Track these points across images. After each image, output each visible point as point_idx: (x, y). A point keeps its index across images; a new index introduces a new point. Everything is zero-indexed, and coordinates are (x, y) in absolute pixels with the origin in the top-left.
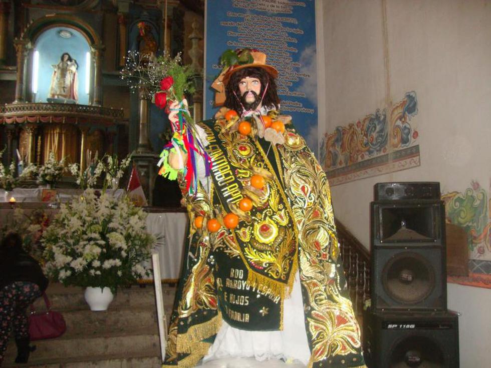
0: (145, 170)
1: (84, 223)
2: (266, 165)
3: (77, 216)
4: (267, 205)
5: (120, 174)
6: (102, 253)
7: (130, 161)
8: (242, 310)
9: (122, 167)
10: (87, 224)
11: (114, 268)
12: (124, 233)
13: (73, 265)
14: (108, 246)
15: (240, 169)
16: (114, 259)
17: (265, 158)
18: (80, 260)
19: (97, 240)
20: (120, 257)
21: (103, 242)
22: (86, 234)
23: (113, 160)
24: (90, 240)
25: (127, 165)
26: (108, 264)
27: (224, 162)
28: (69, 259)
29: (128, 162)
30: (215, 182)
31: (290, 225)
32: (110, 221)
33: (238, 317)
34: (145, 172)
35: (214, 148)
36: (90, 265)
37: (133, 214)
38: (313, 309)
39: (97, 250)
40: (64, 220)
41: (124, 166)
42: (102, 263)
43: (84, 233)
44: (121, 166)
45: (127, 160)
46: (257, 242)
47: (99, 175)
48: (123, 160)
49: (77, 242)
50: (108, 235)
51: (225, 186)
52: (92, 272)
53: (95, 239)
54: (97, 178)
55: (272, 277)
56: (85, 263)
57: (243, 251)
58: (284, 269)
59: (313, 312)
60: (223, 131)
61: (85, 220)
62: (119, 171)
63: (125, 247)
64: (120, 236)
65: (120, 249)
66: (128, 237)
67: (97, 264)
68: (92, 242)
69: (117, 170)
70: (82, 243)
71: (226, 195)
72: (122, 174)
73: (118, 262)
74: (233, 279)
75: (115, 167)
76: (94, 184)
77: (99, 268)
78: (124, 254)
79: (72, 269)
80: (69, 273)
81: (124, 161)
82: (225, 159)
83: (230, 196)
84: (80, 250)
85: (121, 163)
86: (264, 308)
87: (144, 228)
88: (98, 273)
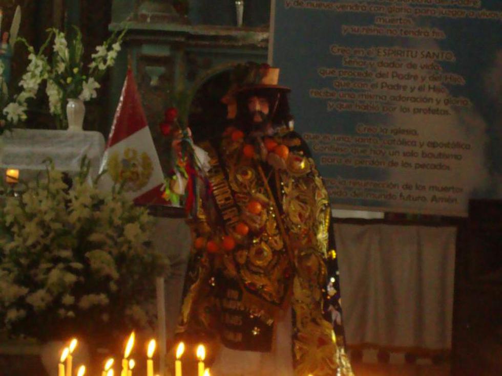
0: (161, 70)
1: (47, 233)
2: (266, 190)
3: (36, 220)
4: (263, 229)
5: (89, 90)
6: (77, 283)
7: (119, 53)
8: (235, 329)
9: (97, 67)
10: (52, 235)
11: (96, 309)
12: (115, 251)
13: (30, 300)
14: (87, 272)
15: (240, 193)
16: (98, 294)
17: (266, 182)
18: (41, 293)
19: (70, 261)
20: (107, 291)
21: (78, 265)
22: (50, 252)
23: (70, 46)
24: (56, 260)
25: (110, 62)
26: (87, 301)
27: (225, 186)
28: (24, 290)
29: (112, 55)
30: (216, 206)
31: (284, 250)
32: (90, 231)
33: (231, 336)
34: (162, 78)
35: (216, 172)
36: (57, 302)
37: (132, 219)
38: (298, 331)
39: (70, 278)
40: (12, 225)
41: (102, 67)
42: (78, 299)
43: (46, 248)
44: (93, 65)
45: (110, 49)
46: (253, 265)
47: (32, 95)
48: (98, 48)
49: (34, 264)
50: (87, 255)
51: (225, 209)
52: (62, 312)
53: (65, 260)
54: (29, 101)
55: (265, 299)
56: (49, 298)
57: (238, 272)
58: (278, 292)
59: (299, 334)
60: (228, 153)
61: (49, 227)
62: (87, 81)
63: (115, 275)
64: (108, 257)
65: (108, 278)
66: (121, 260)
67: (68, 299)
68: (61, 265)
69: (81, 81)
70: (44, 266)
71: (225, 218)
72: (96, 89)
73: (103, 298)
74: (229, 299)
75: (76, 70)
76: (20, 120)
77: (74, 307)
78: (113, 287)
79: (29, 307)
80: (23, 313)
81: (101, 50)
82: (226, 184)
83: (229, 220)
84: (41, 277)
85: (93, 56)
86: (256, 328)
87: (148, 244)
88: (71, 313)
